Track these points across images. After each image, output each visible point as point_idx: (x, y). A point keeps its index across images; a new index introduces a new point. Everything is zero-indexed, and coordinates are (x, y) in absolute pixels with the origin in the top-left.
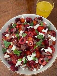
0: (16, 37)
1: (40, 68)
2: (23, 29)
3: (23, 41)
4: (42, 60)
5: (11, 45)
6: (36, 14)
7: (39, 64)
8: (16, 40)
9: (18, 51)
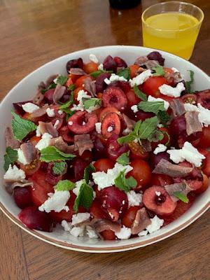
0: (60, 112)
1: (149, 228)
2: (88, 89)
3: (84, 123)
4: (159, 194)
5: (38, 135)
6: (142, 46)
7: (144, 206)
8: (57, 122)
9: (60, 153)
